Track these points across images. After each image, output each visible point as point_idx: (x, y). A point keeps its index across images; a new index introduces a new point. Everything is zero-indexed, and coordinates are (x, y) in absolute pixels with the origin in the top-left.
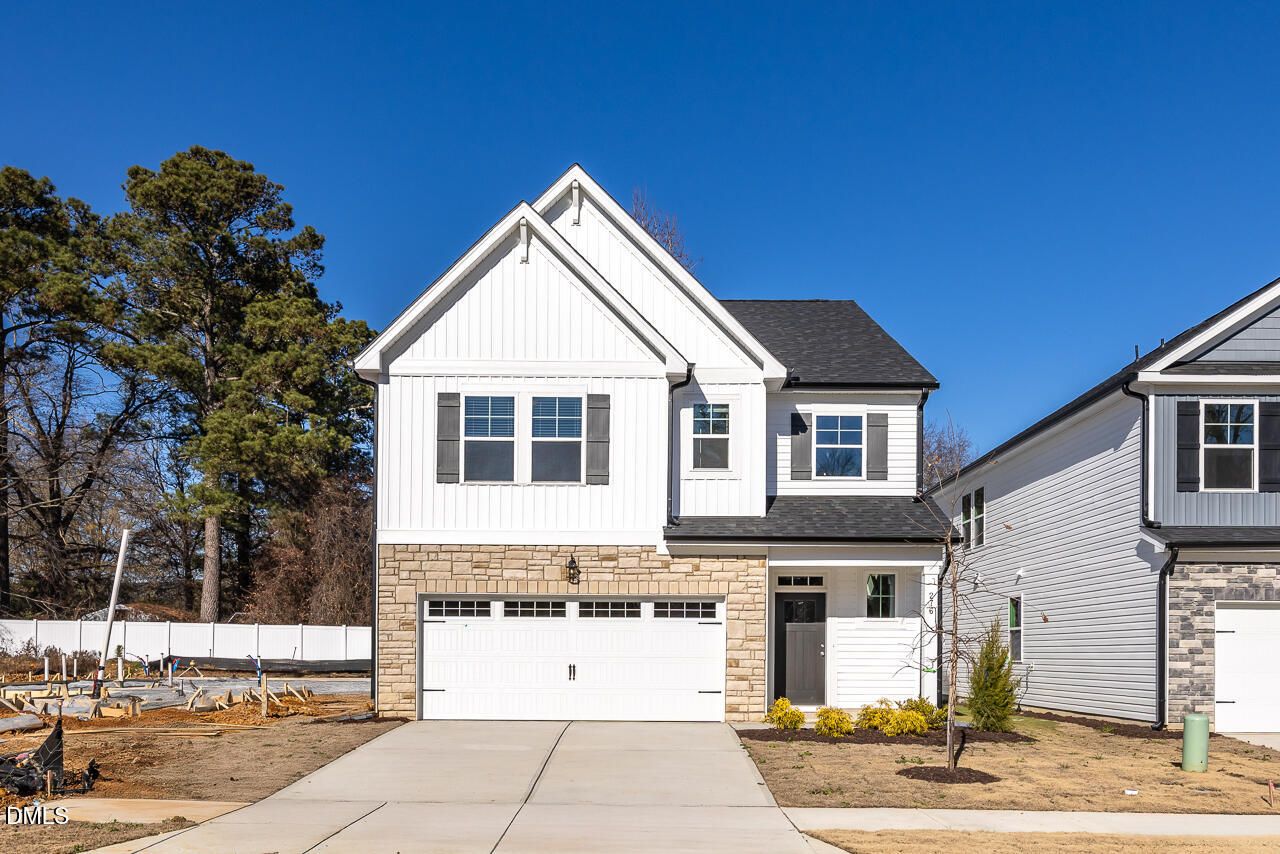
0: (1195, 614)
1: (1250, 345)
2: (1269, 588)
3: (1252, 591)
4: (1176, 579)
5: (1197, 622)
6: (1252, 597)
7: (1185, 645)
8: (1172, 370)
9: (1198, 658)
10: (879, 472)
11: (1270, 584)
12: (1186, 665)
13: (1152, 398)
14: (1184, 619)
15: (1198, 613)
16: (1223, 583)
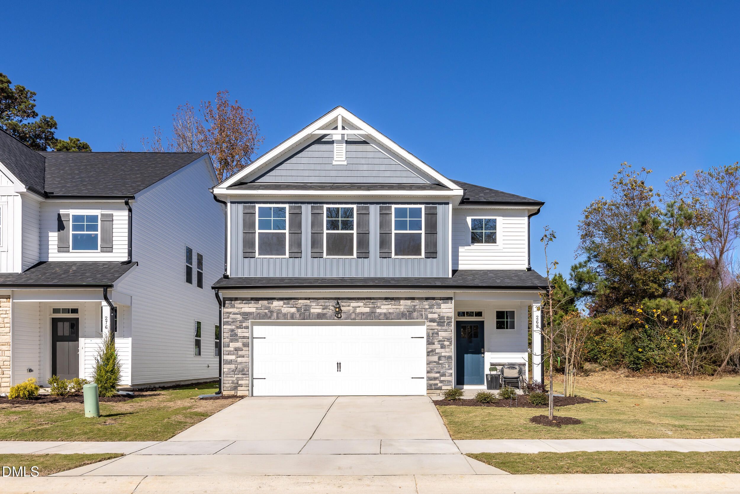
0: (238, 328)
1: (284, 173)
2: (279, 312)
3: (269, 314)
4: (227, 308)
5: (240, 332)
6: (270, 318)
7: (233, 345)
8: (233, 187)
9: (240, 353)
10: (108, 248)
11: (280, 310)
12: (233, 357)
13: (229, 204)
14: (232, 331)
15: (240, 327)
16: (253, 310)
